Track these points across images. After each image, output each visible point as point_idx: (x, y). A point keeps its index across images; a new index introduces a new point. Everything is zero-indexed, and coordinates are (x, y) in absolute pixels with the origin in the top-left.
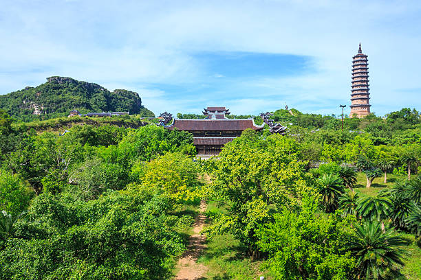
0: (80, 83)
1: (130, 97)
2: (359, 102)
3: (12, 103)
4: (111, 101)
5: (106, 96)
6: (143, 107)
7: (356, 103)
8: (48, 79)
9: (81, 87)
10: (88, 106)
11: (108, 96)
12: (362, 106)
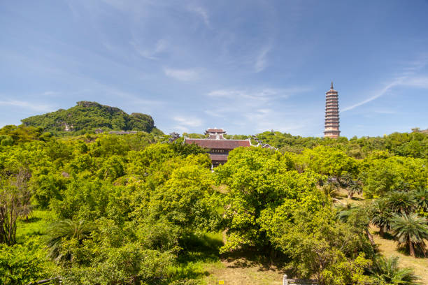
0: (105, 107)
1: (145, 119)
2: (331, 129)
3: (47, 122)
4: (128, 123)
5: (125, 118)
6: (155, 127)
7: (328, 129)
8: (78, 103)
9: (105, 110)
10: (110, 126)
11: (127, 118)
12: (333, 132)
